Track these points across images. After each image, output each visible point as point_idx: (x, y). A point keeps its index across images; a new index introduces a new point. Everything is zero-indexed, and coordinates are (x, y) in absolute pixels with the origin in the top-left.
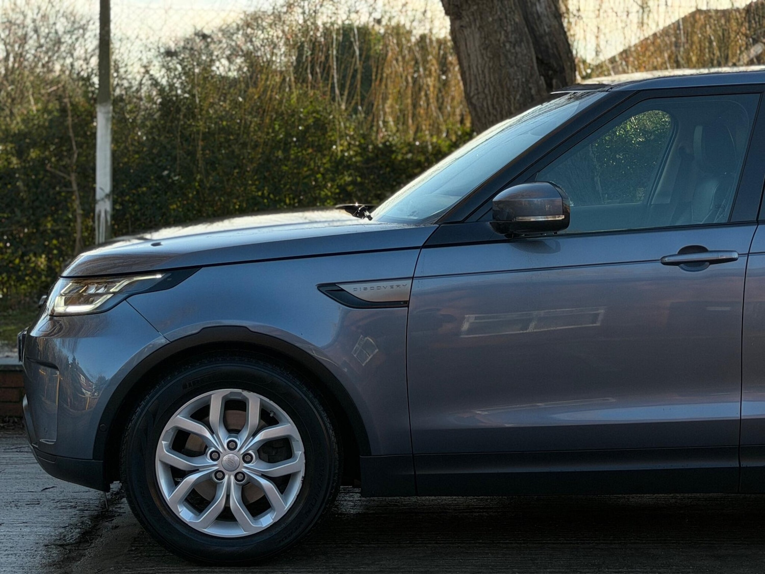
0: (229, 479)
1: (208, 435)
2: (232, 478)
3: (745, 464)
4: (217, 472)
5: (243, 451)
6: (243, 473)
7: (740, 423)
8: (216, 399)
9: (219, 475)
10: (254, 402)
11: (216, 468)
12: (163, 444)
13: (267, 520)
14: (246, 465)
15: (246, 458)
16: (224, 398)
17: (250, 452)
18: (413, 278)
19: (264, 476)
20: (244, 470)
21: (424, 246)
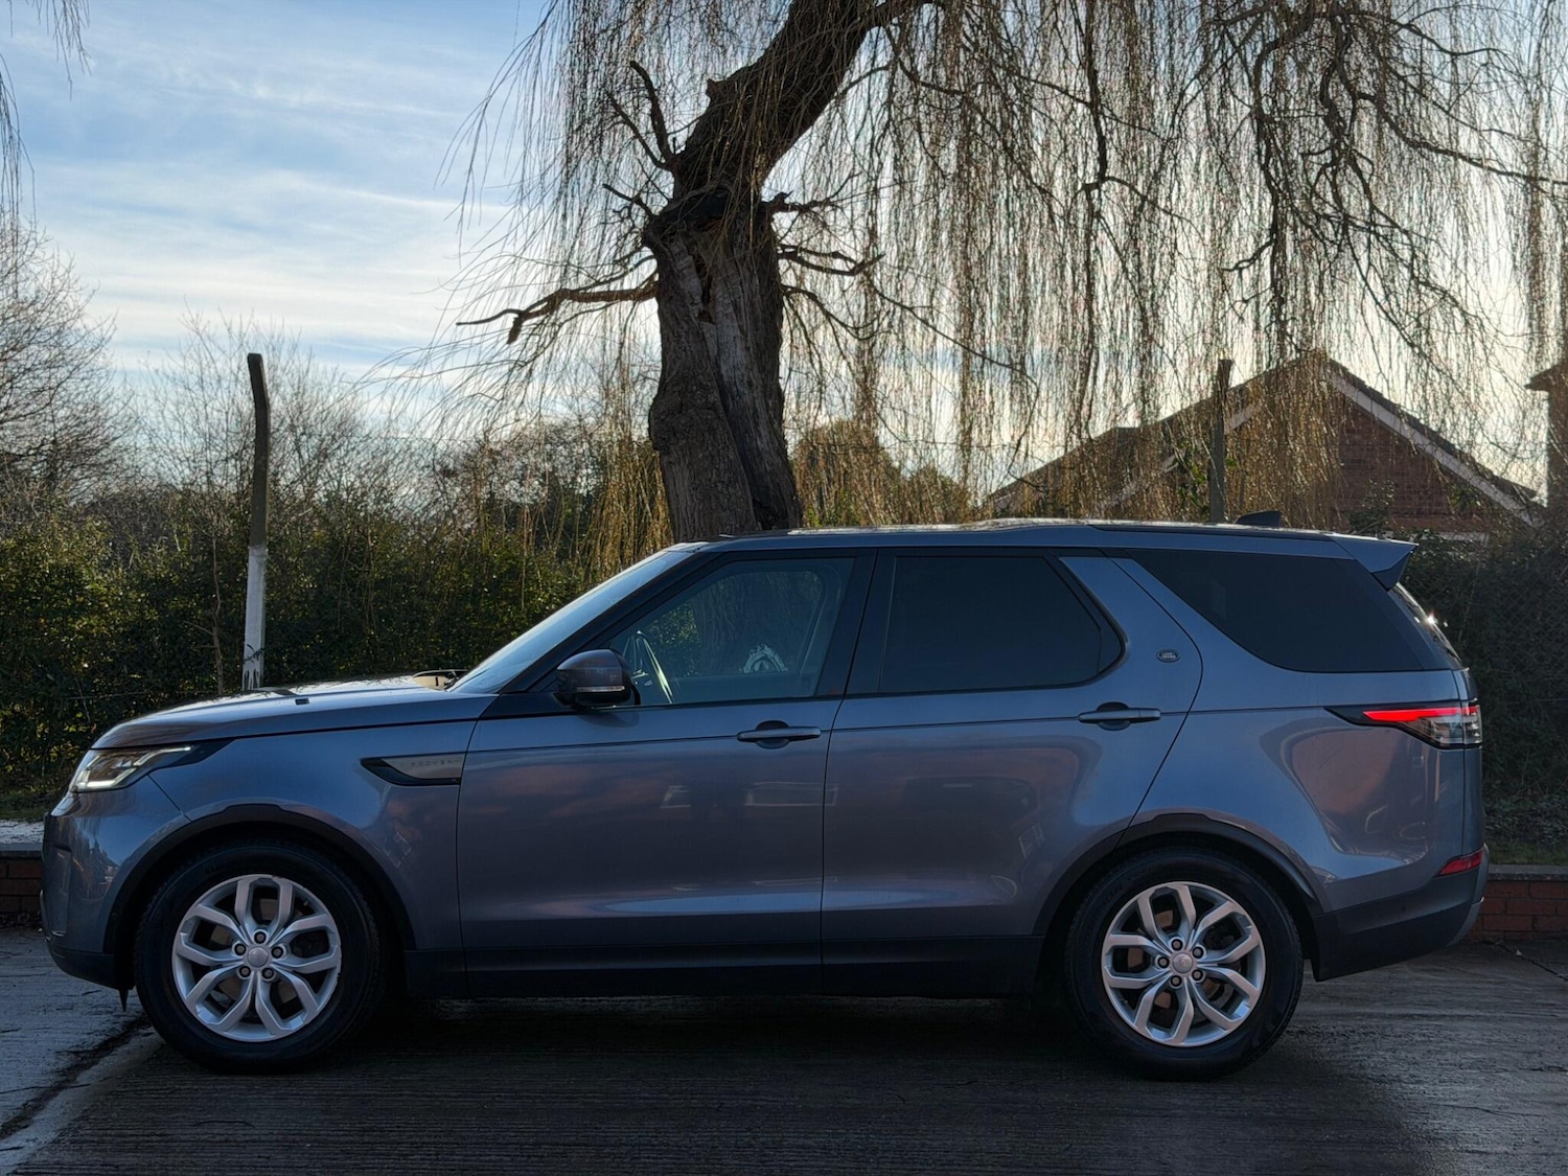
0: (256, 975)
1: (233, 926)
2: (259, 975)
3: (827, 961)
4: (243, 967)
5: (271, 945)
6: (271, 969)
7: (821, 915)
8: (244, 886)
9: (245, 971)
10: (286, 889)
11: (241, 963)
12: (182, 937)
13: (297, 1023)
14: (275, 960)
15: (276, 952)
16: (251, 885)
17: (281, 945)
18: (466, 753)
19: (295, 972)
20: (273, 966)
21: (481, 718)
